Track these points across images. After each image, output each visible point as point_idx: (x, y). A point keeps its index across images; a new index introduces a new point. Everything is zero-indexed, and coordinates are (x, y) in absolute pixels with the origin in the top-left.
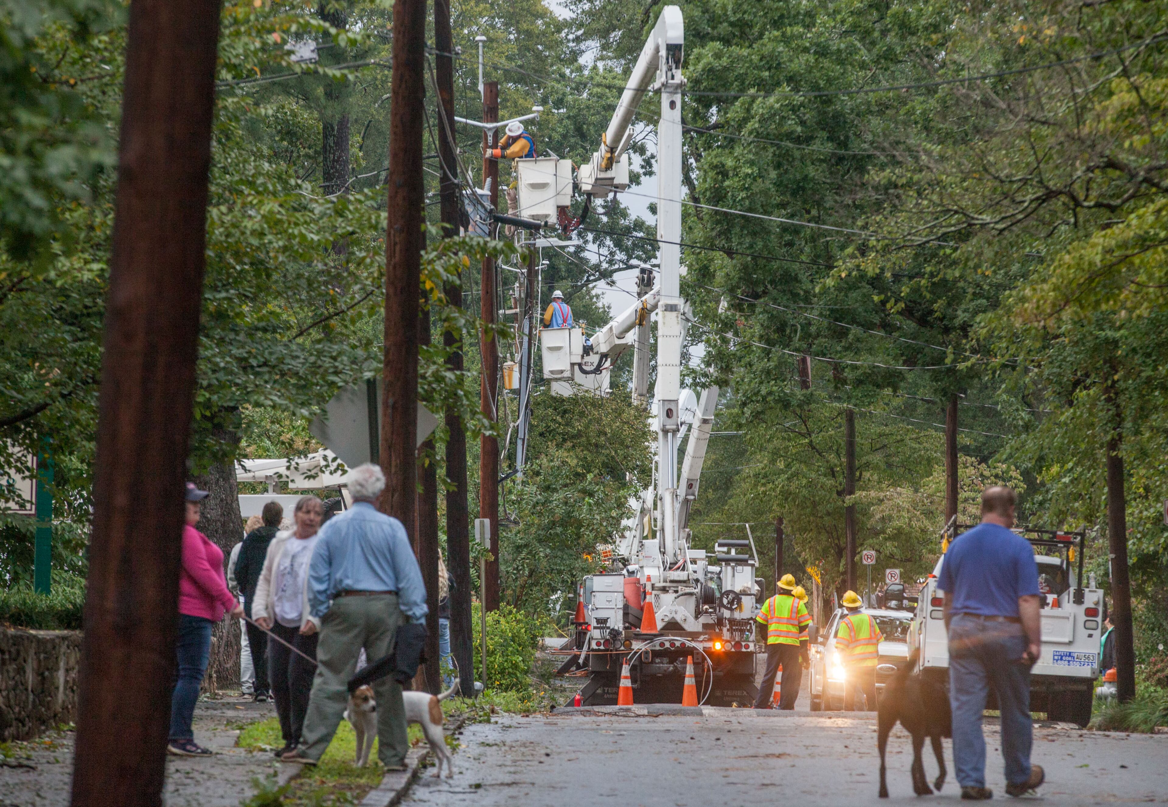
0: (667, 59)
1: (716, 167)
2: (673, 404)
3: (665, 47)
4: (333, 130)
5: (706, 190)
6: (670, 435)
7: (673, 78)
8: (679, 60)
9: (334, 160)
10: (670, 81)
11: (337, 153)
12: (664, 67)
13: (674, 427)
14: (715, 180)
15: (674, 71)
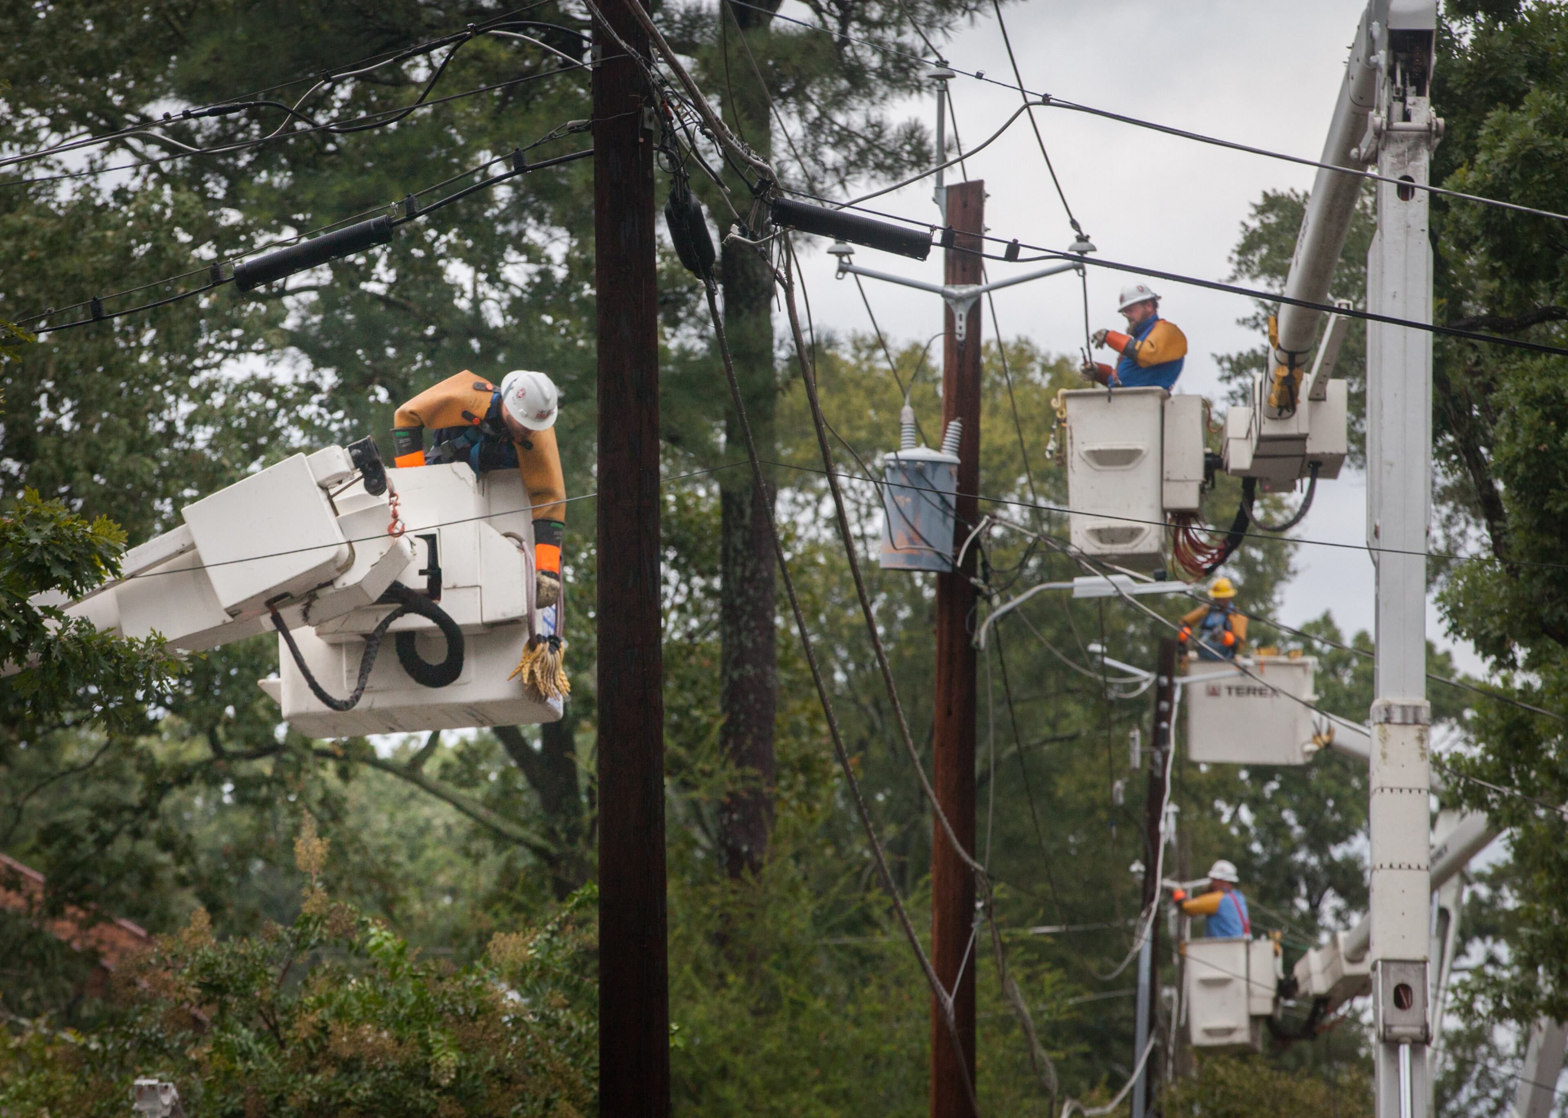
0: (1391, 73)
1: (1543, 401)
2: (1412, 970)
3: (1386, 38)
4: (742, 512)
5: (1517, 459)
6: (1405, 1051)
7: (1406, 117)
8: (1424, 73)
9: (743, 579)
10: (1399, 124)
11: (750, 565)
12: (1384, 95)
13: (1416, 1031)
14: (1540, 434)
15: (1410, 99)
